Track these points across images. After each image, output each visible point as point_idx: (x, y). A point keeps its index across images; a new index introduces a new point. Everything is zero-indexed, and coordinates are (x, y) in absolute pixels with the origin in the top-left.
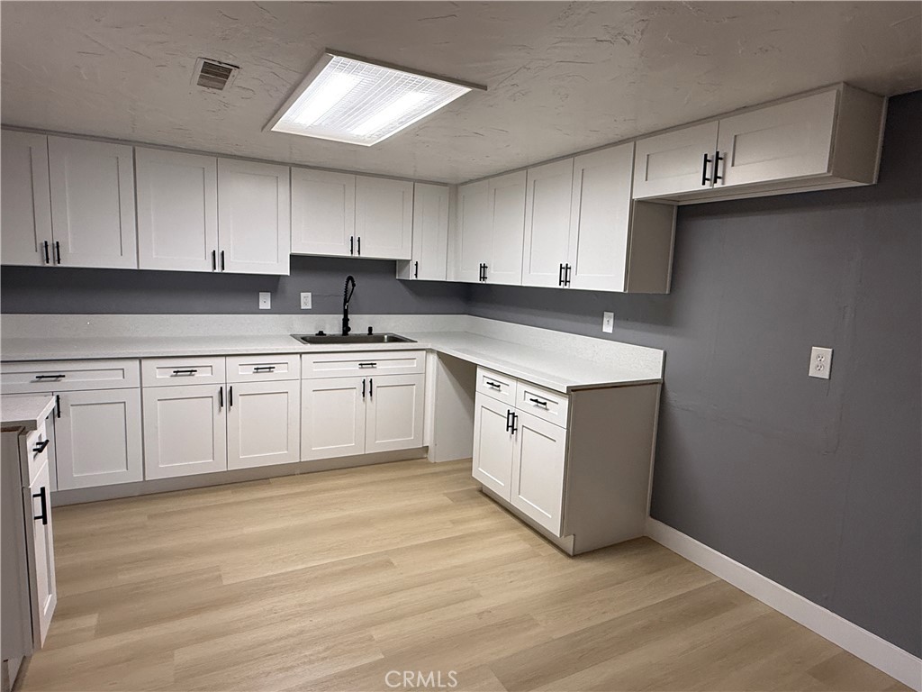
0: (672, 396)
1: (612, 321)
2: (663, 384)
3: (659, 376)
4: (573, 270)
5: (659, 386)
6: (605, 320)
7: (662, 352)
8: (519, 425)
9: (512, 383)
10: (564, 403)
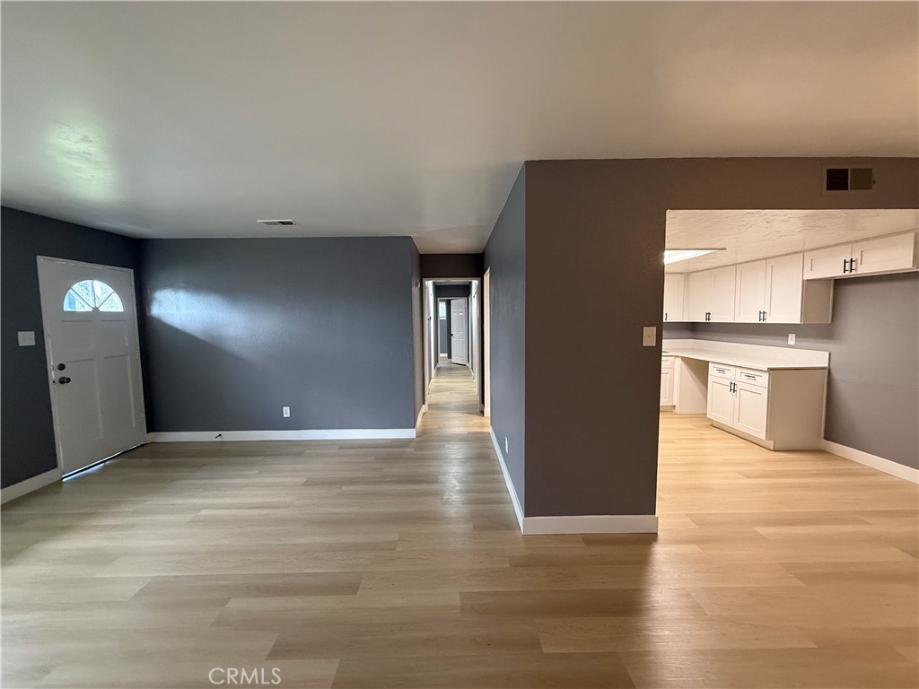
0: (835, 375)
1: (794, 338)
2: (829, 370)
3: (827, 365)
4: (768, 314)
5: (827, 371)
6: (790, 338)
7: (828, 353)
8: (737, 388)
9: (733, 369)
10: (766, 376)
